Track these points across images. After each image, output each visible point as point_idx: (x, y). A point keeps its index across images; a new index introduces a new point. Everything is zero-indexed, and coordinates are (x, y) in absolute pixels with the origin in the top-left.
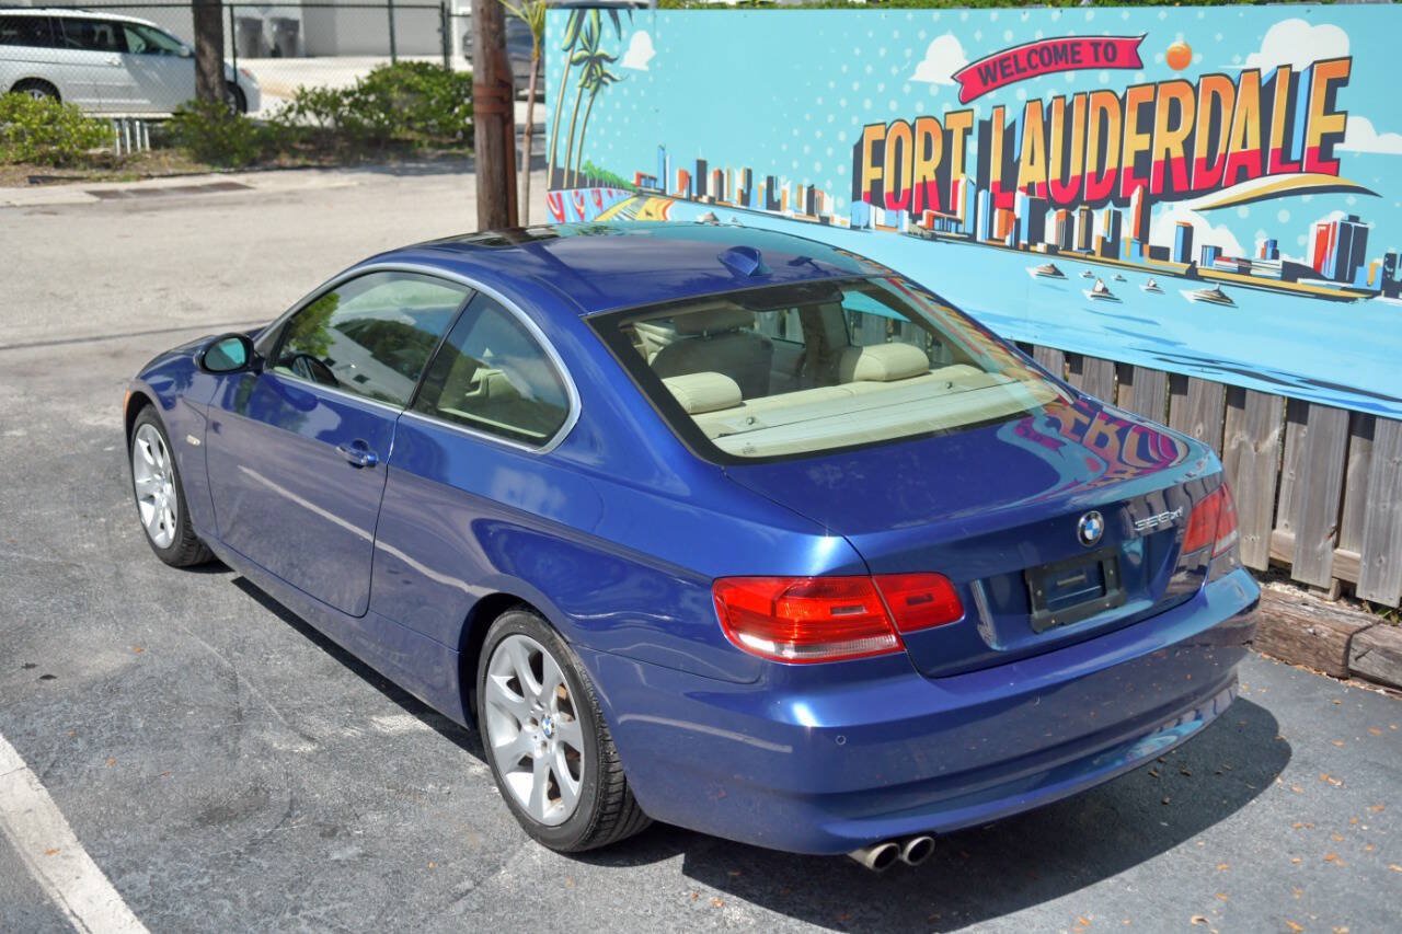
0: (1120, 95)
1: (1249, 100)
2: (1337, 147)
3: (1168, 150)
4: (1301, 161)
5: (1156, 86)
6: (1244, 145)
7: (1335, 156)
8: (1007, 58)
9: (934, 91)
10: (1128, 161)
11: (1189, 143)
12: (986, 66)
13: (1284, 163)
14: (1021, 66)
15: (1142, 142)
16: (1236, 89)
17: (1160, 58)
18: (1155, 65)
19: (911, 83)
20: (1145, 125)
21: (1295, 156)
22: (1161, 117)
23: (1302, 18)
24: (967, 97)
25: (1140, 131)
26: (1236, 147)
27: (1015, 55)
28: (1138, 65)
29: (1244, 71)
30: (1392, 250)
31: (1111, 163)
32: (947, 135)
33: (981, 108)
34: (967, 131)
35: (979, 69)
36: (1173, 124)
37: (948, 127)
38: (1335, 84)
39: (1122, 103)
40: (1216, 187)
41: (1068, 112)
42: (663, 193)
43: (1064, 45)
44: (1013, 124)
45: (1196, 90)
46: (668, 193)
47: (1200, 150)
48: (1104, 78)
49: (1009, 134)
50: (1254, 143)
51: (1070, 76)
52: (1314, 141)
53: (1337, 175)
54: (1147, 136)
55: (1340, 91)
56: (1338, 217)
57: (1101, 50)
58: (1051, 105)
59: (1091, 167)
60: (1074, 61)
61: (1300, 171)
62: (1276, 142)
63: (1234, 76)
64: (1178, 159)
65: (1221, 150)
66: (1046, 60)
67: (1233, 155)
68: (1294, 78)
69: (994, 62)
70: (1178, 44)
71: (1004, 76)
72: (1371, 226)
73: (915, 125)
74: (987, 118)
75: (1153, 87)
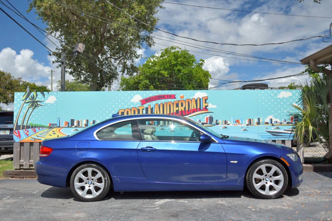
0: (173, 102)
1: (194, 102)
2: (207, 107)
3: (181, 110)
4: (202, 110)
5: (179, 101)
6: (194, 108)
8: (151, 98)
9: (135, 103)
10: (175, 111)
11: (185, 108)
12: (146, 99)
13: (200, 110)
14: (154, 99)
15: (177, 109)
16: (192, 101)
17: (179, 97)
18: (178, 98)
19: (130, 102)
20: (177, 106)
21: (202, 109)
22: (180, 105)
23: (200, 92)
24: (142, 104)
25: (176, 107)
26: (192, 108)
27: (152, 97)
28: (175, 98)
29: (193, 98)
30: (217, 119)
31: (172, 112)
33: (146, 106)
34: (143, 109)
35: (145, 100)
36: (182, 106)
37: (139, 109)
38: (206, 100)
39: (173, 103)
40: (190, 114)
41: (163, 105)
42: (59, 127)
43: (162, 96)
44: (153, 108)
45: (185, 101)
46: (61, 126)
47: (187, 109)
48: (169, 100)
50: (195, 107)
51: (163, 100)
52: (204, 107)
53: (208, 111)
55: (207, 101)
56: (209, 116)
58: (160, 105)
60: (164, 98)
61: (203, 111)
62: (198, 107)
63: (191, 99)
65: (190, 109)
66: (159, 98)
67: (192, 110)
68: (200, 99)
69: (148, 99)
70: (182, 95)
71: (150, 101)
72: (213, 117)
73: (131, 109)
74: (147, 107)
75: (178, 101)
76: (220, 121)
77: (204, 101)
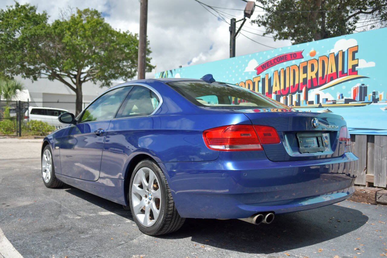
0: (298, 65)
1: (332, 61)
2: (357, 68)
3: (311, 77)
4: (347, 73)
6: (332, 71)
7: (356, 70)
8: (269, 62)
9: (250, 73)
10: (301, 81)
11: (317, 74)
12: (263, 65)
13: (343, 74)
15: (305, 76)
16: (328, 58)
17: (308, 55)
18: (307, 56)
19: (244, 72)
20: (305, 71)
21: (346, 72)
22: (309, 69)
23: (344, 38)
24: (258, 73)
25: (304, 73)
26: (329, 72)
27: (271, 61)
28: (302, 57)
29: (330, 54)
30: (374, 91)
31: (297, 83)
32: (254, 84)
33: (262, 75)
34: (259, 81)
35: (261, 66)
36: (312, 70)
37: (254, 81)
38: (354, 53)
39: (299, 67)
40: (325, 83)
41: (285, 72)
43: (283, 56)
44: (271, 78)
45: (318, 61)
47: (320, 75)
48: (294, 62)
49: (270, 80)
50: (334, 71)
51: (285, 63)
52: (350, 67)
53: (357, 74)
54: (306, 74)
55: (356, 54)
56: (359, 85)
57: (292, 55)
58: (280, 72)
59: (292, 84)
60: (286, 59)
61: (347, 75)
62: (340, 69)
63: (327, 56)
64: (314, 78)
65: (326, 74)
66: (279, 61)
67: (329, 75)
68: (343, 53)
69: (265, 64)
70: (312, 50)
71: (268, 66)
72: (368, 86)
73: (245, 82)
74: (264, 77)
75: (306, 62)
76: (382, 94)
77: (350, 56)
